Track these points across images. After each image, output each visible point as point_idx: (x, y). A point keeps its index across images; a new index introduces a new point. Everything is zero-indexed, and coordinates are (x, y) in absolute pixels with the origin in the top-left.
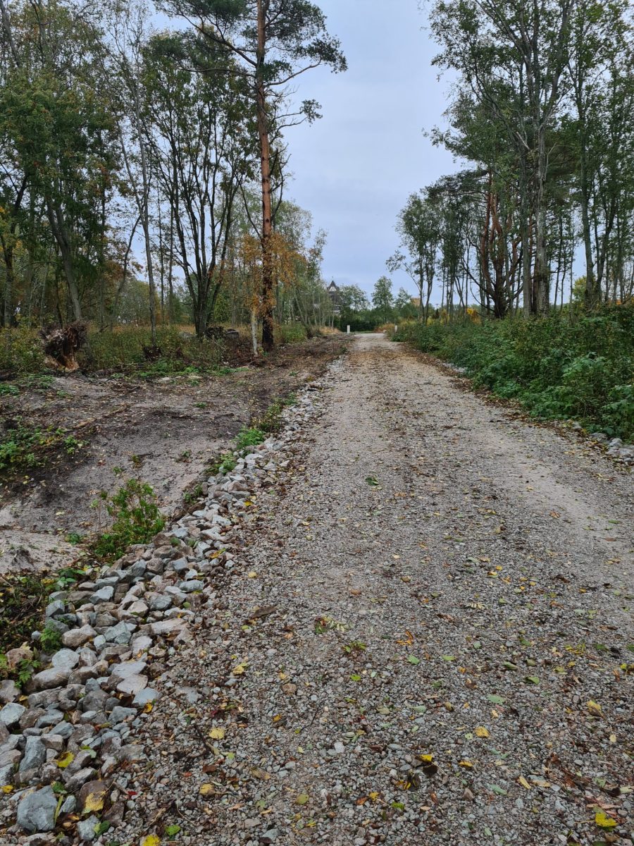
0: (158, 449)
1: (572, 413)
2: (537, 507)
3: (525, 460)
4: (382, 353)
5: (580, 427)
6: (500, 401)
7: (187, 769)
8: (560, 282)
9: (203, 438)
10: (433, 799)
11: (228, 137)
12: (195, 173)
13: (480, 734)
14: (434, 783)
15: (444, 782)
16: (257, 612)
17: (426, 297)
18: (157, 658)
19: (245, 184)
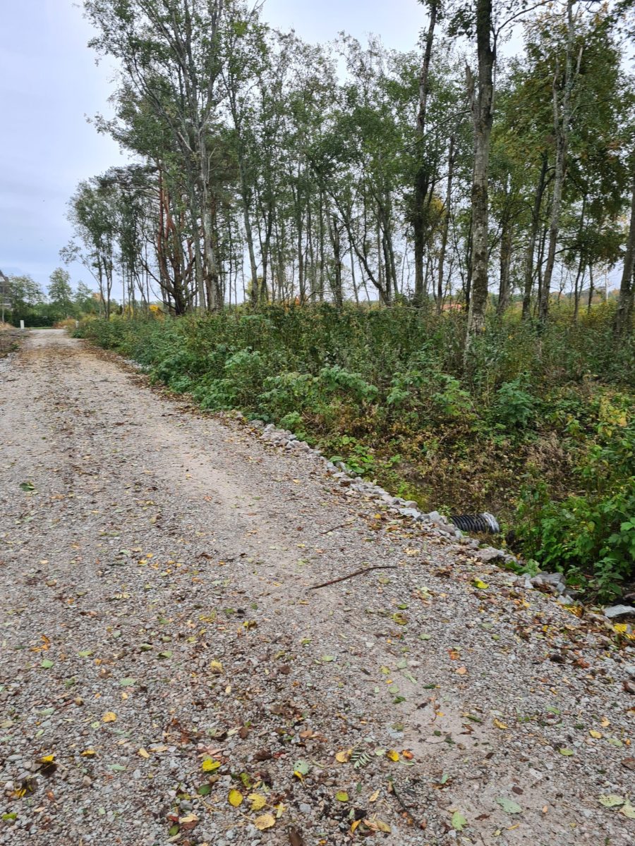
1: (235, 403)
2: (193, 493)
3: (187, 449)
5: (241, 416)
6: (174, 396)
10: (49, 797)
13: (107, 719)
14: (52, 781)
15: (63, 777)
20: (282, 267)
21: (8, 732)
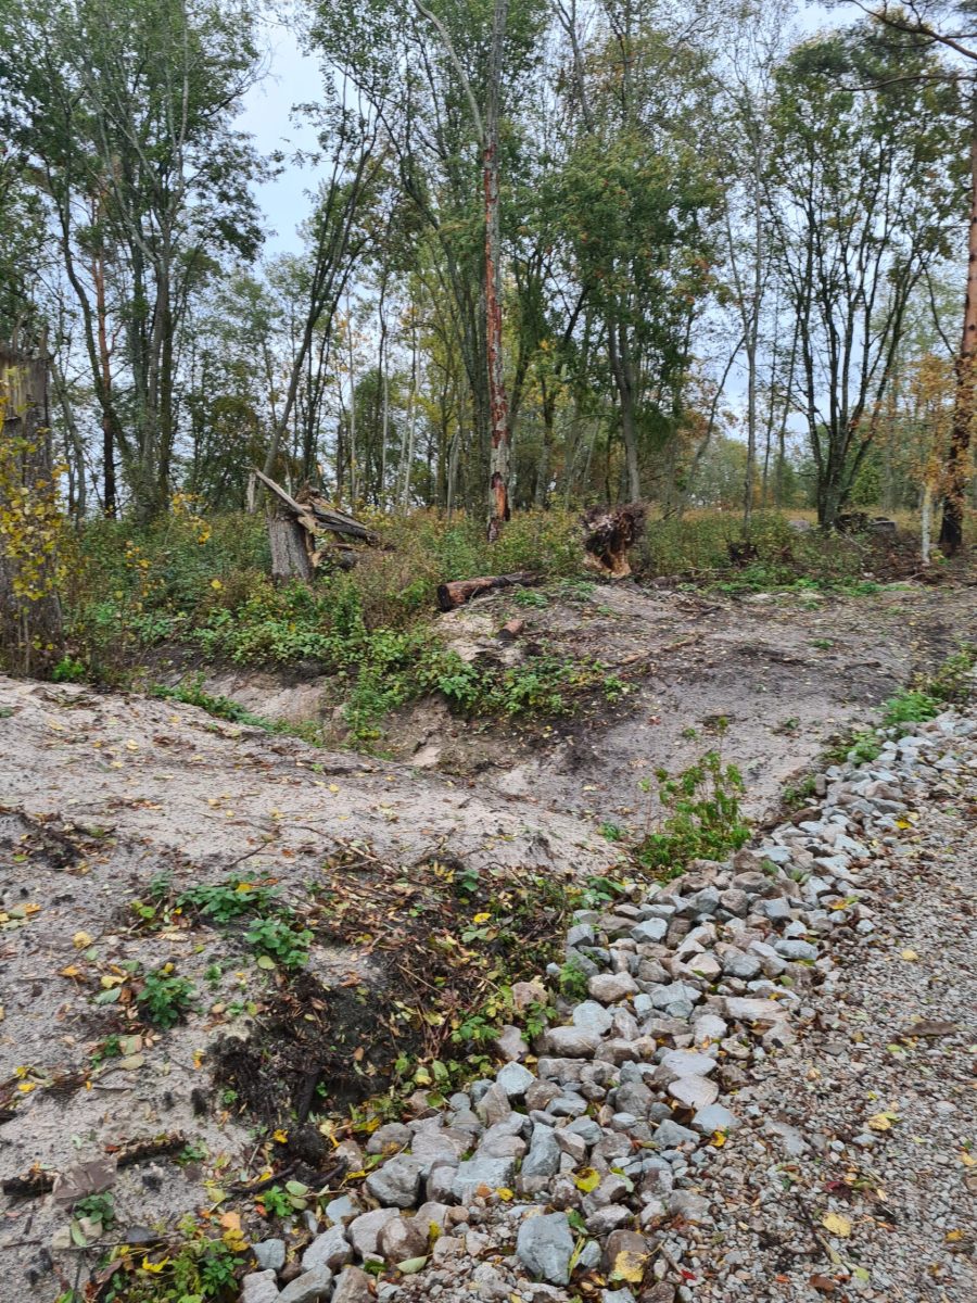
7: (782, 1268)
9: (823, 700)
11: (911, 191)
12: (843, 260)
16: (919, 1026)
18: (734, 1057)
19: (934, 269)
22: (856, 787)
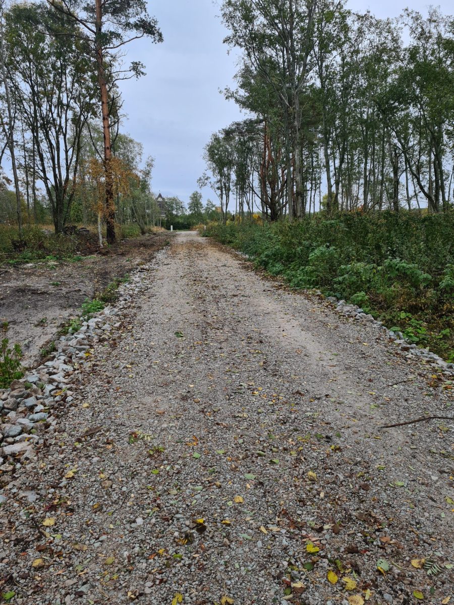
0: (21, 317)
1: (315, 284)
2: (288, 347)
3: (282, 316)
4: (195, 245)
5: (320, 293)
6: (271, 277)
7: (23, 550)
8: (313, 197)
9: (57, 308)
10: (202, 549)
11: (76, 85)
13: (237, 501)
14: (203, 537)
15: (210, 536)
16: (87, 432)
17: (225, 206)
18: (7, 472)
19: (90, 121)
20: (350, 185)
21: (174, 498)
22: (70, 343)
